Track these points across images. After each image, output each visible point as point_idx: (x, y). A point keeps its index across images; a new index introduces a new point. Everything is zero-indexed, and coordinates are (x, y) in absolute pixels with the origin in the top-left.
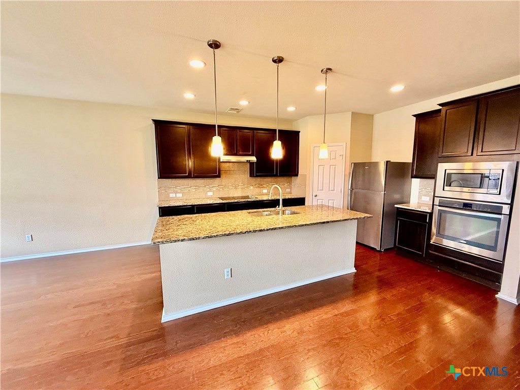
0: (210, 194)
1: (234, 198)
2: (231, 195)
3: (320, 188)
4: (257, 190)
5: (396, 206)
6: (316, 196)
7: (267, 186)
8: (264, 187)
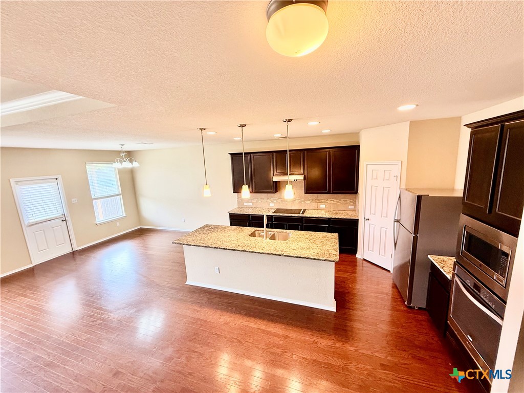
0: (272, 205)
3: (373, 212)
4: (314, 205)
5: (429, 256)
6: (368, 219)
7: (325, 202)
8: (321, 202)
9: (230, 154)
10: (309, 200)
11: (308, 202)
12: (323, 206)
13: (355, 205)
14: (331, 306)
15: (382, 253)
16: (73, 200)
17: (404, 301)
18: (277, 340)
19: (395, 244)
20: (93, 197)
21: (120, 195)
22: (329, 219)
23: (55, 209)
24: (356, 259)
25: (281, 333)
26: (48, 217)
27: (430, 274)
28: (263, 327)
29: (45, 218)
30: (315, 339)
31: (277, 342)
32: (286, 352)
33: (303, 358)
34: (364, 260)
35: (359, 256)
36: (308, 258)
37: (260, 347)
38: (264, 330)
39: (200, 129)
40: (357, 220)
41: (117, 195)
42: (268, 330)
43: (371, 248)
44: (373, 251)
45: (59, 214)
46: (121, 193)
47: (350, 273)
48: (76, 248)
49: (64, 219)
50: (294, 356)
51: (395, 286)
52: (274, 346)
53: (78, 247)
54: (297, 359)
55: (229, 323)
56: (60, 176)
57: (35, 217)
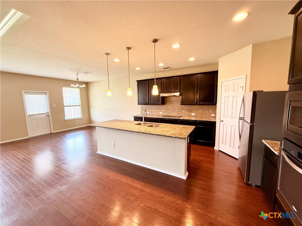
0: (161, 113)
1: (173, 117)
2: (171, 115)
3: (226, 115)
4: (188, 113)
5: (263, 141)
6: (222, 121)
7: (195, 111)
8: (192, 112)
9: (137, 81)
10: (184, 110)
11: (184, 111)
12: (193, 114)
13: (215, 114)
14: (183, 175)
15: (232, 145)
16: (53, 105)
17: (244, 180)
18: (135, 192)
19: (240, 137)
20: (65, 105)
21: (80, 106)
22: (195, 121)
23: (44, 109)
24: (214, 150)
25: (139, 188)
26: (39, 113)
27: (264, 156)
28: (130, 182)
29: (38, 113)
30: (162, 195)
31: (134, 193)
32: (137, 200)
33: (148, 206)
34: (220, 151)
35: (216, 148)
36: (164, 136)
37: (121, 194)
38: (129, 184)
39: (106, 54)
40: (215, 122)
41: (78, 106)
42: (132, 184)
43: (224, 143)
44: (225, 144)
45: (45, 112)
46: (80, 105)
47: (206, 157)
48: (53, 132)
49: (48, 115)
50: (142, 204)
51: (239, 169)
52: (130, 195)
53: (54, 131)
54: (143, 206)
55: (109, 176)
56: (48, 92)
57: (32, 112)
